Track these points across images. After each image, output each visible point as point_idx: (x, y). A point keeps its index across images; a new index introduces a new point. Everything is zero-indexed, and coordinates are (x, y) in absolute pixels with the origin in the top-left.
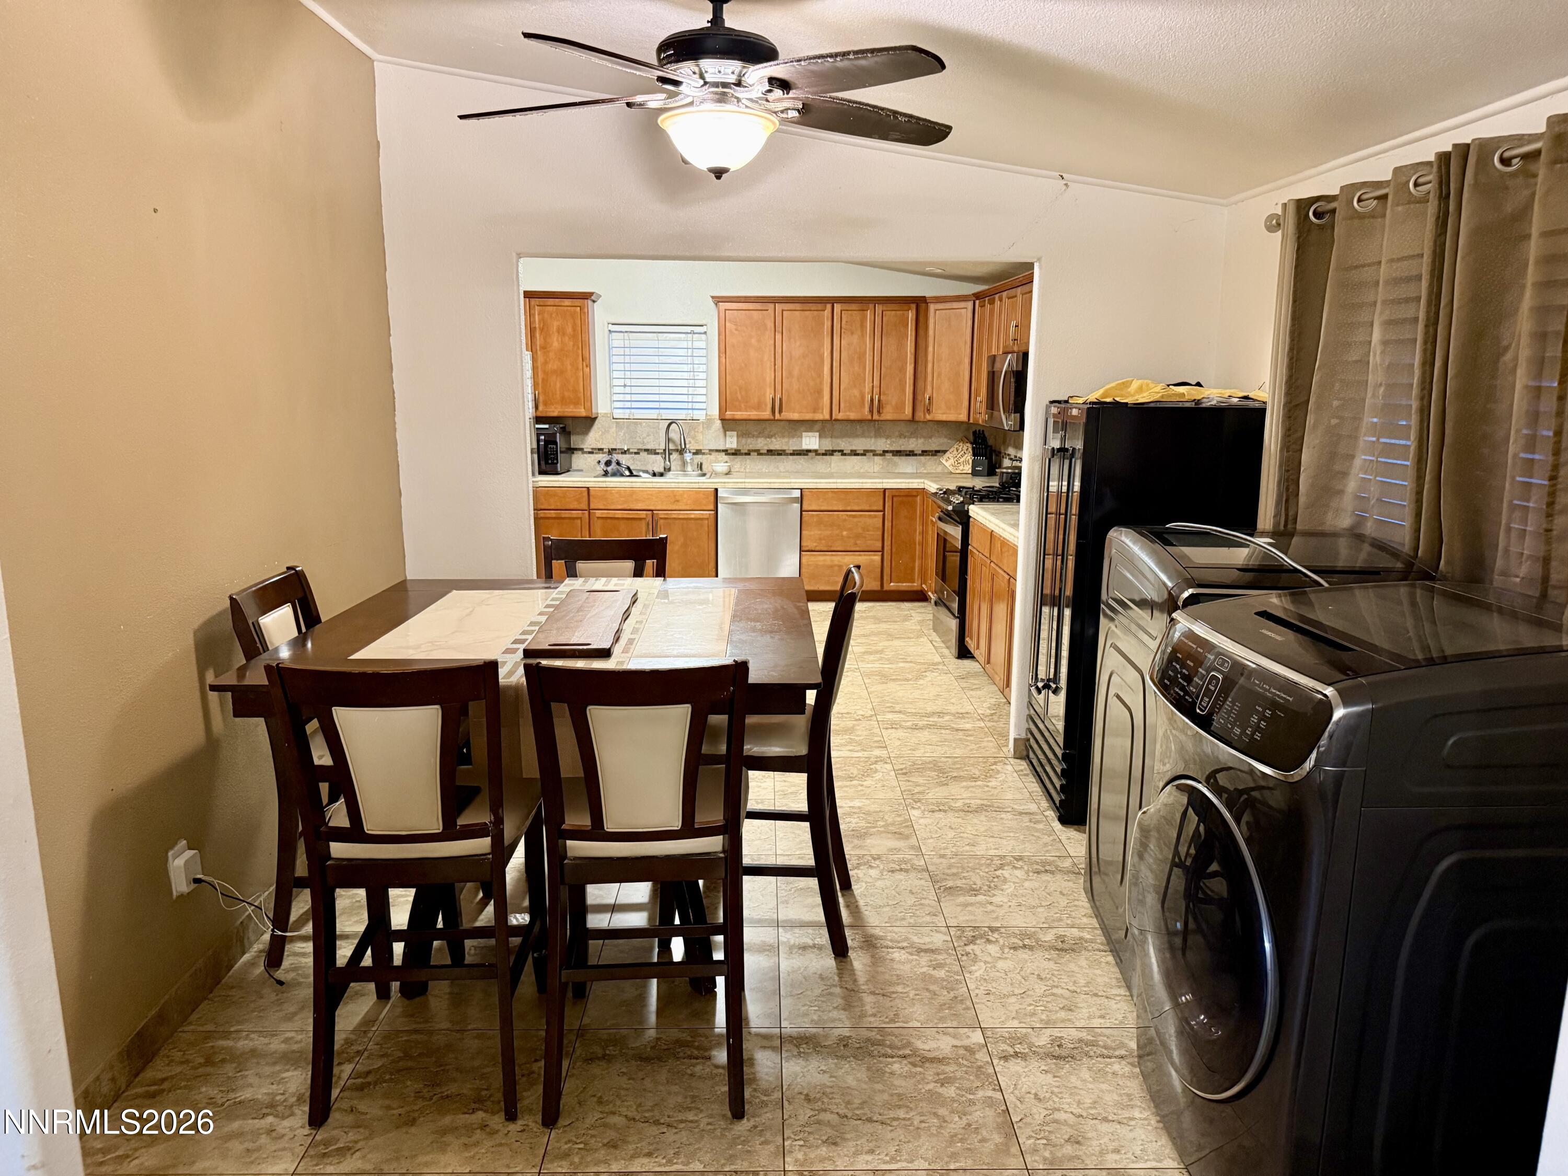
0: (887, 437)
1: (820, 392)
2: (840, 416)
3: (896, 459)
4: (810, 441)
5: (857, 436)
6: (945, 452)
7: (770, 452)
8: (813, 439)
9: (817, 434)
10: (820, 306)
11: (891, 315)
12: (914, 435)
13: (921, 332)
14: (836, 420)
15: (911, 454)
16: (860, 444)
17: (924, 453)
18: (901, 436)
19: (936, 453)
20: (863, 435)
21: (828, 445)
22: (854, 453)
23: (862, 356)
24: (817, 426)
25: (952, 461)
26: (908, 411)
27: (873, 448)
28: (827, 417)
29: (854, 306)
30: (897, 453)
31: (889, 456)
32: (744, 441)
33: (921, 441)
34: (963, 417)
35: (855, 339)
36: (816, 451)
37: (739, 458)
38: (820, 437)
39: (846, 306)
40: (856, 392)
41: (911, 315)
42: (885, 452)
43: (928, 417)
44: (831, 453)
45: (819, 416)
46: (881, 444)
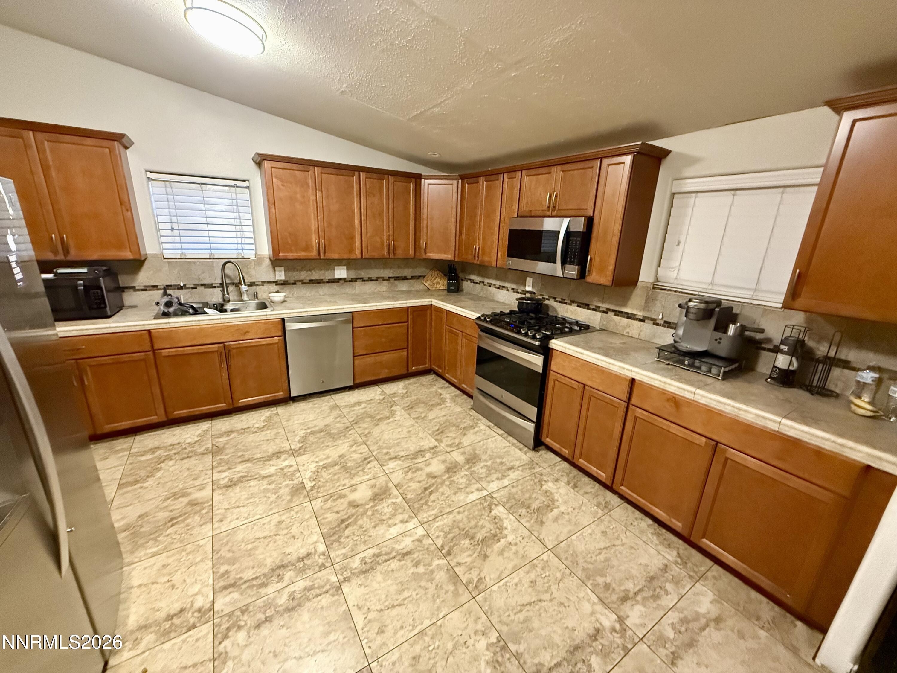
0: (391, 268)
1: (353, 239)
2: (367, 257)
3: (396, 282)
4: (341, 273)
5: (372, 268)
6: (424, 277)
7: (311, 282)
8: (342, 271)
9: (345, 267)
10: (351, 173)
11: (399, 185)
12: (409, 267)
13: (417, 197)
14: (366, 259)
15: (405, 278)
16: (374, 273)
17: (413, 278)
18: (399, 267)
19: (419, 277)
20: (376, 267)
21: (353, 275)
22: (370, 280)
23: (381, 214)
24: (344, 262)
25: (429, 282)
26: (411, 252)
27: (382, 276)
28: (359, 256)
29: (375, 175)
30: (397, 278)
31: (392, 280)
32: (290, 274)
33: (410, 270)
35: (376, 200)
36: (345, 279)
37: (287, 288)
38: (347, 269)
39: (369, 175)
40: (378, 239)
41: (411, 185)
42: (390, 278)
43: (424, 257)
44: (354, 280)
45: (353, 257)
46: (387, 273)
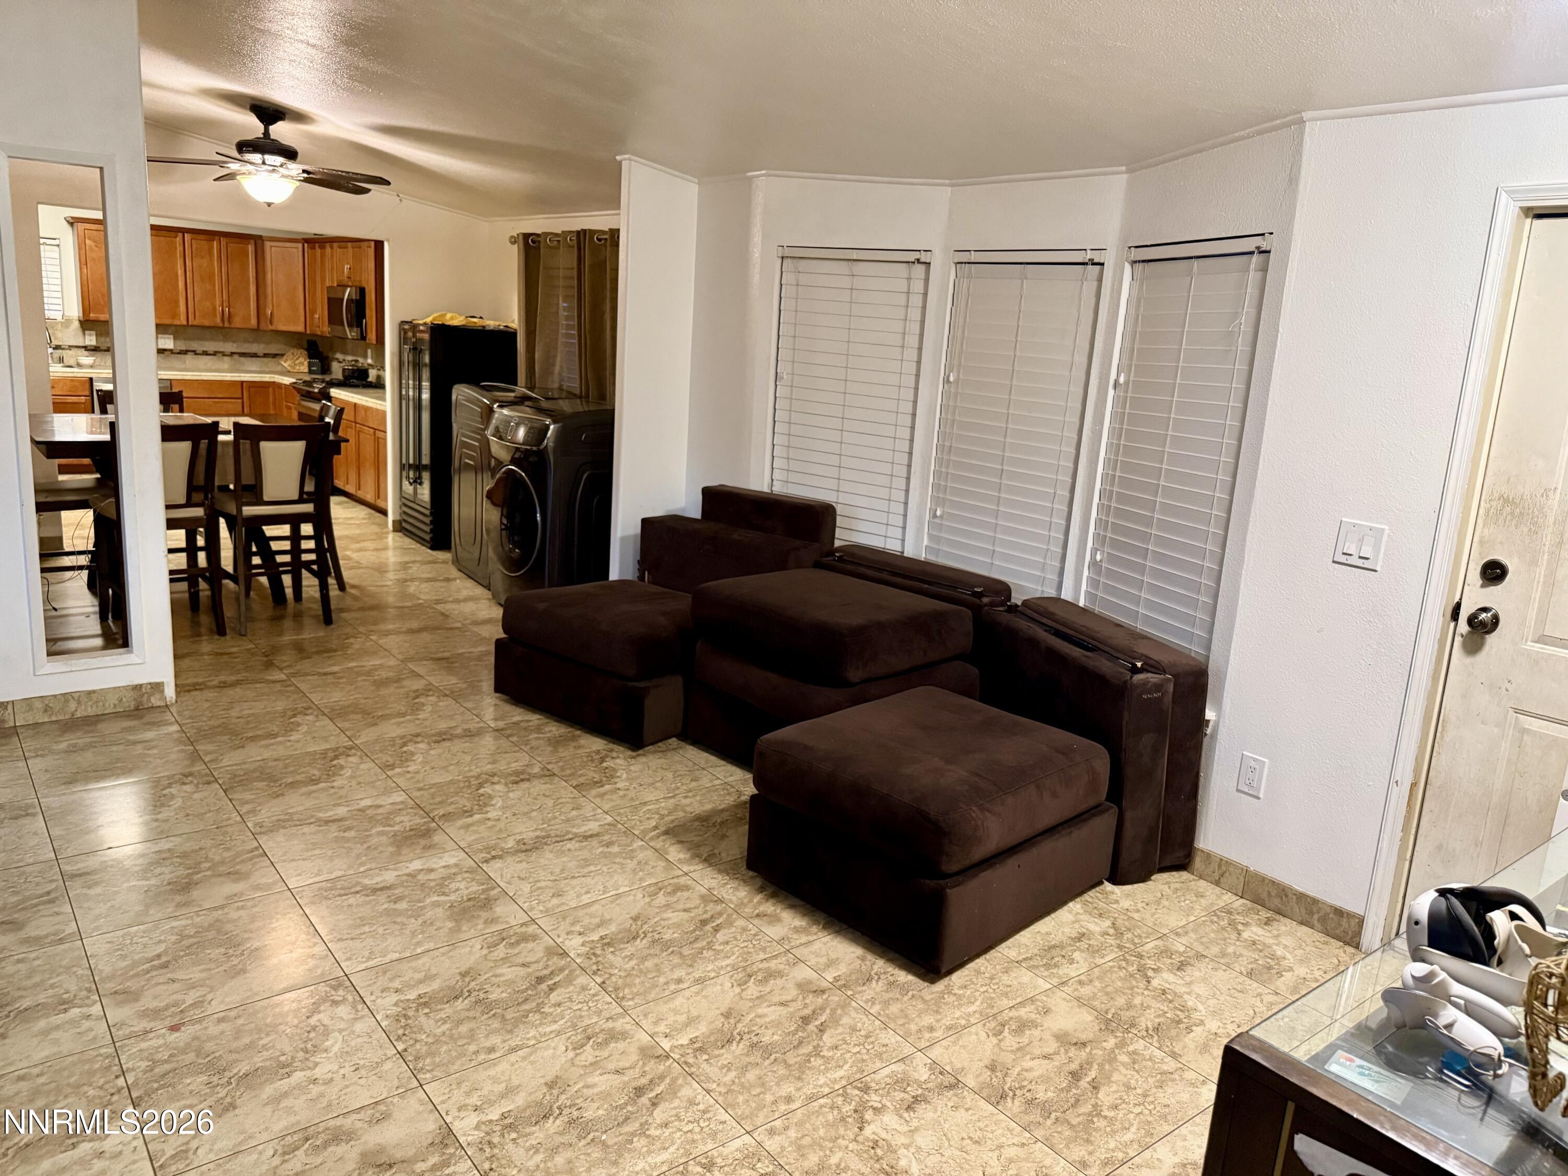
0: (234, 342)
1: (177, 302)
2: (195, 323)
3: (242, 359)
5: (207, 340)
6: (283, 355)
8: (167, 341)
9: (172, 336)
10: (173, 234)
11: (234, 246)
12: (255, 341)
13: (260, 261)
14: (192, 326)
15: (255, 355)
16: (210, 346)
17: (266, 355)
18: (246, 341)
19: (275, 356)
20: (212, 339)
21: (182, 346)
22: (205, 353)
23: (211, 276)
24: (170, 330)
25: (289, 362)
26: (253, 322)
27: (221, 350)
28: (185, 323)
29: (202, 237)
30: (243, 355)
31: (236, 357)
32: (103, 339)
33: (262, 346)
34: (300, 328)
35: (205, 262)
36: (171, 351)
37: (98, 354)
38: (174, 339)
39: (195, 236)
40: (208, 304)
41: (251, 248)
42: (232, 354)
43: (271, 327)
44: (185, 352)
45: (177, 322)
46: (229, 347)
